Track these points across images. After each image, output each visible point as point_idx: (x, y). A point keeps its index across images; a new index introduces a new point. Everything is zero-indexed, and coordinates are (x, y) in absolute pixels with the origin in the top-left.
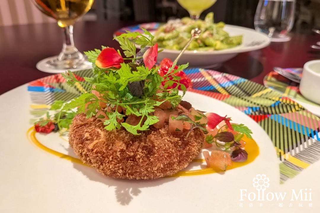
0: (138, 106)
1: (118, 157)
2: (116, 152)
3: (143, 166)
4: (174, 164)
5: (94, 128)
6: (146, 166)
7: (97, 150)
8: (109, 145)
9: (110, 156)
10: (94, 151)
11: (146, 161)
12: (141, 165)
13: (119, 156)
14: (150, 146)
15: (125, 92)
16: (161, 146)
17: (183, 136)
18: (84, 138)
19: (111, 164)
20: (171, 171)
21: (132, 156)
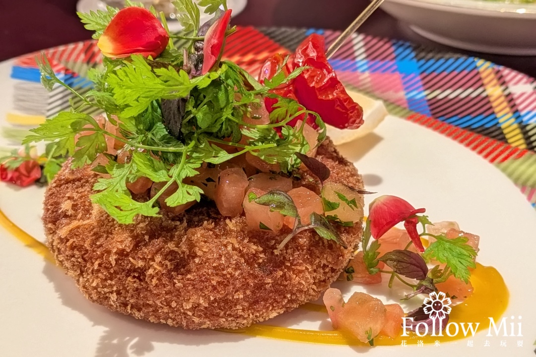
0: (171, 158)
1: (111, 265)
2: (109, 252)
3: (159, 295)
4: (236, 305)
5: (86, 193)
6: (166, 297)
7: (74, 242)
8: (101, 236)
9: (96, 259)
10: (68, 244)
11: (167, 284)
12: (155, 292)
13: (114, 263)
14: (183, 253)
15: (153, 119)
16: (209, 256)
17: (275, 244)
18: (61, 211)
19: (97, 277)
20: (230, 319)
21: (139, 268)
